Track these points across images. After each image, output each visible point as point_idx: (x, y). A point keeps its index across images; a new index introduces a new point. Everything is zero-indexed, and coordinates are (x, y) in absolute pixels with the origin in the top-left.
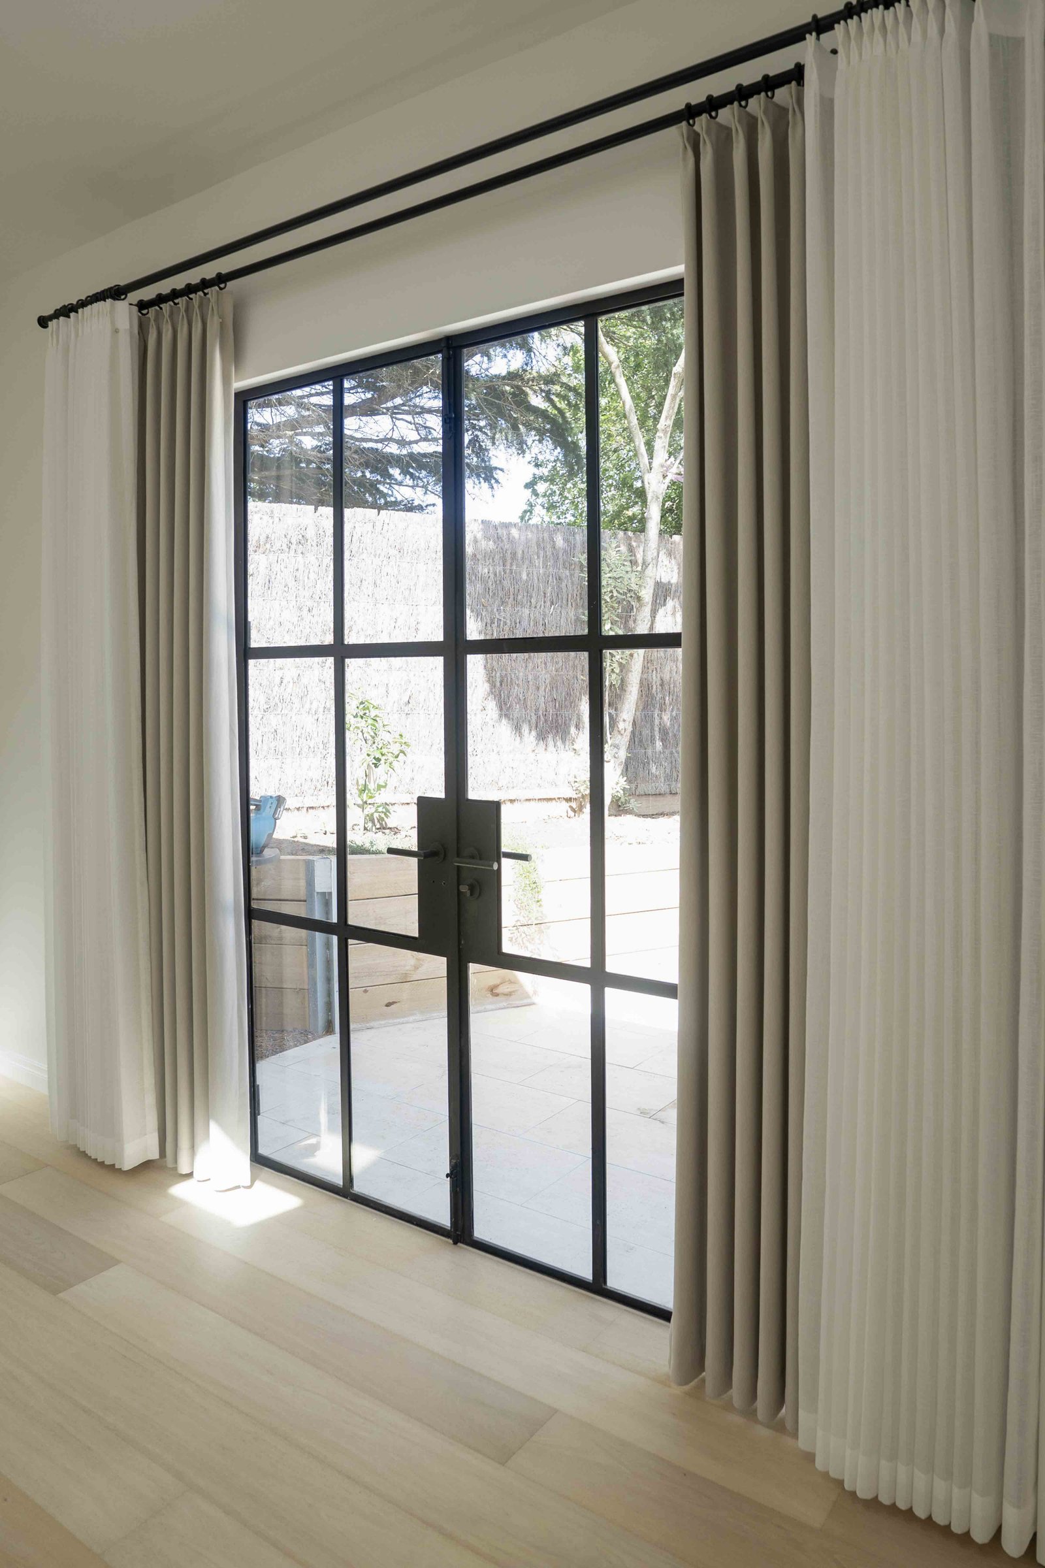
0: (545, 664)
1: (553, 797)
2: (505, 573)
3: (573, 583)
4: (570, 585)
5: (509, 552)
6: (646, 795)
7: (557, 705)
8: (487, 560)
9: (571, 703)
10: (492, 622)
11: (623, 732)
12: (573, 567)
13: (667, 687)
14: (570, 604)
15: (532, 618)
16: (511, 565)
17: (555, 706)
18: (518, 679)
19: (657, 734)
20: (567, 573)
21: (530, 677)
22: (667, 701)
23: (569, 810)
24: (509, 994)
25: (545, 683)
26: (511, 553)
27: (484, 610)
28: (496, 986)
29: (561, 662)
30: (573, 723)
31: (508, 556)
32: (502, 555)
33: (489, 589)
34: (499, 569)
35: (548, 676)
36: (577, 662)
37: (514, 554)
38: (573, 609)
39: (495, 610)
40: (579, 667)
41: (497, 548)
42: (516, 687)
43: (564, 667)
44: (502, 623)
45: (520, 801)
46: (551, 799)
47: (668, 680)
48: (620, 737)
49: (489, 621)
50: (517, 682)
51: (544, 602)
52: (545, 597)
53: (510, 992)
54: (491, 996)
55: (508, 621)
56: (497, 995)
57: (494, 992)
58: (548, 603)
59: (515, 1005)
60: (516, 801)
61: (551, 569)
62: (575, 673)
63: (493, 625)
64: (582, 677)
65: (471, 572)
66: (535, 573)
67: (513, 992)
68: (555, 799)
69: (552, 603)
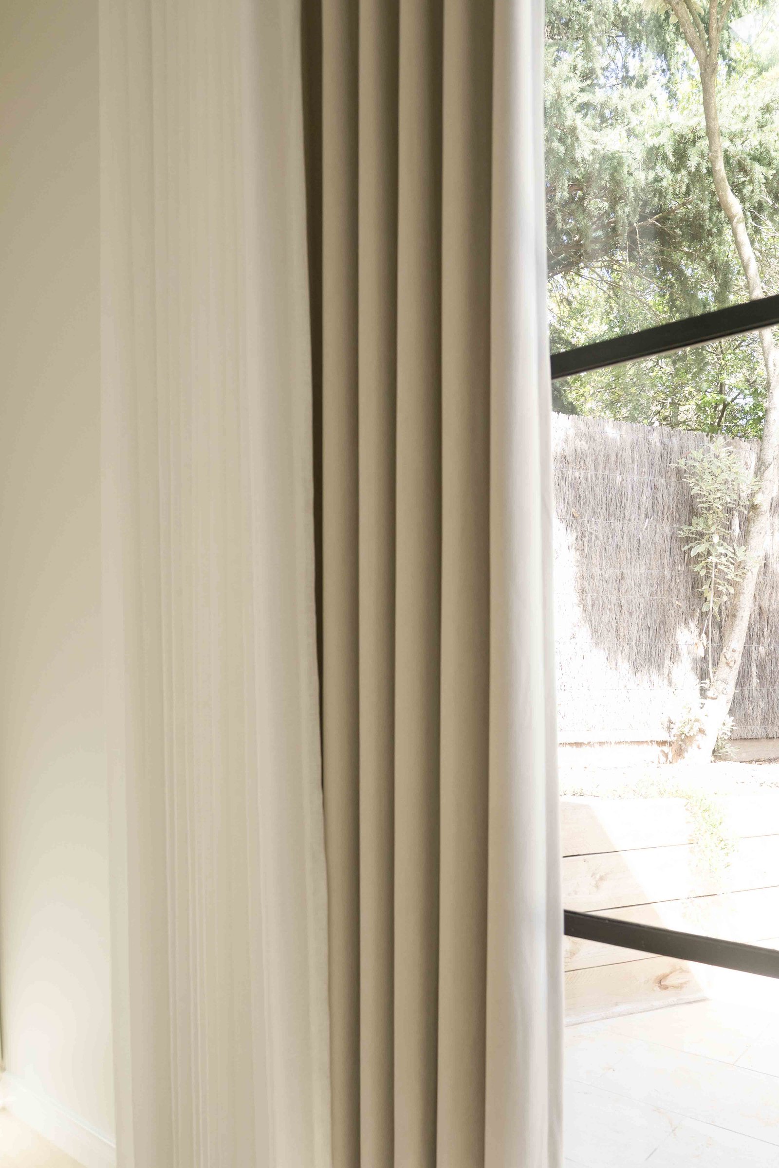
0: (639, 586)
1: (645, 740)
2: (597, 479)
3: (669, 495)
4: (665, 495)
5: (602, 454)
6: (741, 739)
7: (651, 634)
8: (578, 463)
9: (665, 632)
10: (583, 536)
11: (732, 664)
12: (669, 474)
13: (765, 616)
14: (665, 517)
15: (626, 533)
16: (604, 468)
17: (649, 635)
18: (610, 603)
19: (754, 669)
20: (663, 481)
21: (623, 602)
22: (766, 634)
23: (661, 755)
24: (680, 987)
25: (639, 608)
26: (604, 455)
27: (575, 521)
28: (665, 977)
29: (655, 585)
30: (668, 654)
31: (601, 459)
32: (594, 458)
33: (580, 497)
34: (591, 473)
35: (642, 600)
36: (673, 584)
37: (607, 457)
38: (669, 523)
39: (586, 522)
40: (675, 592)
41: (589, 449)
42: (608, 612)
43: (659, 590)
44: (593, 536)
45: (611, 743)
46: (642, 742)
47: (767, 609)
48: (728, 669)
49: (580, 535)
50: (609, 607)
51: (639, 515)
52: (639, 508)
53: (681, 984)
54: (658, 988)
55: (601, 535)
56: (666, 988)
57: (662, 983)
58: (643, 516)
59: (688, 1001)
60: (606, 744)
61: (646, 477)
62: (670, 598)
63: (584, 539)
64: (677, 602)
65: (560, 476)
66: (629, 480)
67: (685, 983)
68: (647, 742)
69: (646, 517)
